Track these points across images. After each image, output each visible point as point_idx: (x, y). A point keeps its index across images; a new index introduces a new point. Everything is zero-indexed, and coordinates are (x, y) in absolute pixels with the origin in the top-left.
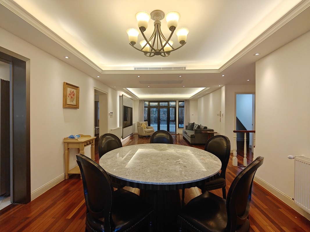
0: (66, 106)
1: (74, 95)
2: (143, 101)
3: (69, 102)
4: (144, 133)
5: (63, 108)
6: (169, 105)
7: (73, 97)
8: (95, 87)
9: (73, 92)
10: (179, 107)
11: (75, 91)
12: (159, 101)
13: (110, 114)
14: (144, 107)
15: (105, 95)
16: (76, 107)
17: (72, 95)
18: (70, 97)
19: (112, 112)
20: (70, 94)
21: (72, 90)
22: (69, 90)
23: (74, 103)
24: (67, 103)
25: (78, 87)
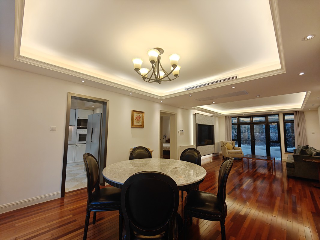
0: (133, 126)
1: (140, 118)
2: (229, 117)
3: (135, 123)
4: (228, 154)
5: (131, 127)
6: (267, 119)
7: (139, 119)
8: (161, 110)
9: (139, 116)
10: (285, 122)
11: (141, 115)
12: (252, 116)
13: (180, 132)
14: (231, 124)
15: (174, 115)
16: (142, 127)
17: (138, 119)
18: (136, 120)
19: (182, 130)
20: (136, 118)
21: (139, 115)
22: (136, 115)
23: (140, 124)
24: (134, 123)
25: (143, 112)
